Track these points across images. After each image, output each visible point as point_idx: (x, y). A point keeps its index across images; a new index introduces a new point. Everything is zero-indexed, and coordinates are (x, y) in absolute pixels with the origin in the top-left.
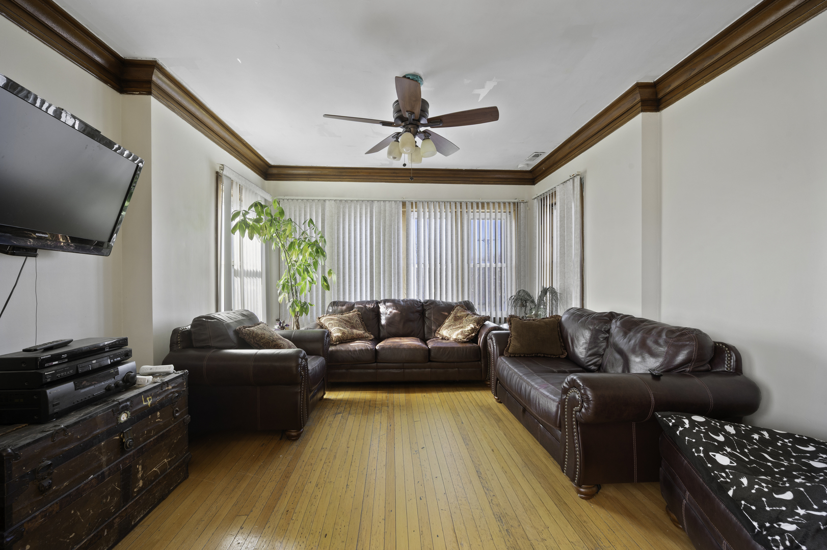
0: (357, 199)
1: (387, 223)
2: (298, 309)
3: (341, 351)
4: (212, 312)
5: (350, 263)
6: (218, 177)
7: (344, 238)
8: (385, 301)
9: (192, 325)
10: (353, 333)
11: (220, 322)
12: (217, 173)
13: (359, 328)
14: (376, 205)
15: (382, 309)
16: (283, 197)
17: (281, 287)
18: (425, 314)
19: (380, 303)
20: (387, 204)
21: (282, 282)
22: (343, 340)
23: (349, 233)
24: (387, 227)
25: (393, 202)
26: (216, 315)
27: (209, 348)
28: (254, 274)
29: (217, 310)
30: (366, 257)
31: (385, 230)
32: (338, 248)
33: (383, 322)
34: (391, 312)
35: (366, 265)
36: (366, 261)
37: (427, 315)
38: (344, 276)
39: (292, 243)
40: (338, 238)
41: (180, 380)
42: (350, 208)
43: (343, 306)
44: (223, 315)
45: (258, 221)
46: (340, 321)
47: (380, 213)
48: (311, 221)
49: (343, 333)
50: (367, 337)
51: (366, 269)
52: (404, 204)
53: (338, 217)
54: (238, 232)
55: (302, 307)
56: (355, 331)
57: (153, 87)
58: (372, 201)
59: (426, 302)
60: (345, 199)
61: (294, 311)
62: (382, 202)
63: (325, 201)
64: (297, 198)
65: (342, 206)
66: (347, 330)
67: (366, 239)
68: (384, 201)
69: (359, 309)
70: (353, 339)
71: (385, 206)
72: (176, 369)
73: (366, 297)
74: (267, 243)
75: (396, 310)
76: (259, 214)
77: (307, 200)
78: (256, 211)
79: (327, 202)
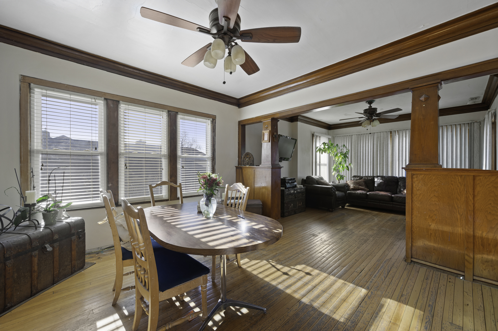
0: (367, 133)
1: (382, 142)
2: (339, 178)
3: (353, 193)
4: (311, 175)
5: (363, 160)
6: (313, 135)
7: (360, 150)
8: (377, 177)
9: (306, 178)
10: (359, 187)
11: (313, 178)
12: (313, 134)
13: (363, 186)
14: (376, 135)
15: (376, 180)
16: (335, 136)
17: (333, 169)
18: (399, 183)
19: (375, 177)
20: (382, 134)
21: (333, 168)
22: (354, 189)
23: (363, 148)
24: (381, 144)
25: (385, 132)
26: (312, 176)
27: (310, 184)
28: (325, 165)
29: (312, 175)
30: (371, 157)
31: (381, 145)
32: (358, 154)
33: (376, 185)
34: (379, 181)
35: (371, 161)
36: (371, 159)
37: (399, 184)
38: (360, 166)
39: (336, 154)
40: (358, 150)
41: (304, 189)
42: (363, 137)
43: (358, 177)
44: (314, 176)
45: (324, 148)
46: (354, 183)
47: (378, 138)
48: (344, 145)
49: (355, 187)
50: (366, 190)
51: (371, 163)
52: (391, 132)
53: (358, 141)
54: (318, 152)
55: (341, 177)
56: (360, 187)
57: (298, 119)
58: (374, 133)
59: (400, 178)
60: (361, 133)
61: (338, 178)
62: (379, 133)
63: (352, 135)
64: (341, 135)
65: (359, 137)
66: (357, 186)
67: (371, 149)
68: (380, 132)
69: (365, 179)
70: (359, 190)
71: (381, 134)
72: (303, 186)
73: (370, 174)
74: (329, 154)
75: (382, 180)
76: (324, 146)
77: (345, 136)
78: (324, 145)
79: (353, 136)
